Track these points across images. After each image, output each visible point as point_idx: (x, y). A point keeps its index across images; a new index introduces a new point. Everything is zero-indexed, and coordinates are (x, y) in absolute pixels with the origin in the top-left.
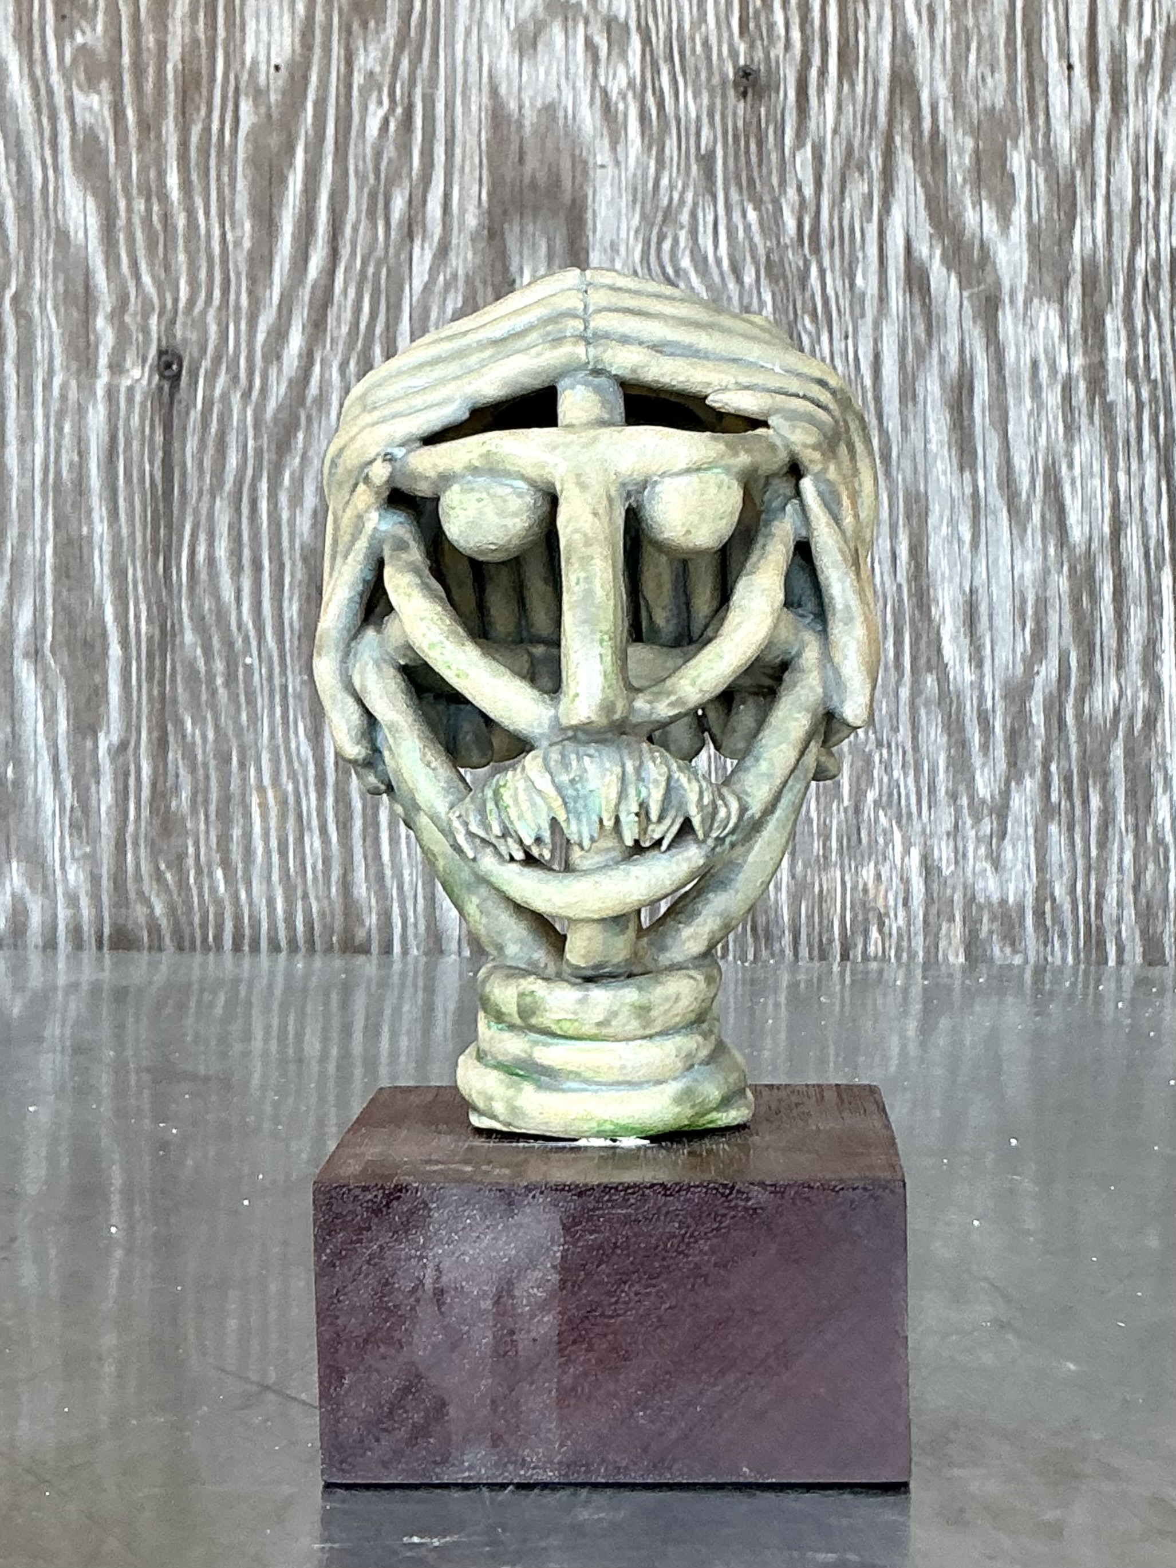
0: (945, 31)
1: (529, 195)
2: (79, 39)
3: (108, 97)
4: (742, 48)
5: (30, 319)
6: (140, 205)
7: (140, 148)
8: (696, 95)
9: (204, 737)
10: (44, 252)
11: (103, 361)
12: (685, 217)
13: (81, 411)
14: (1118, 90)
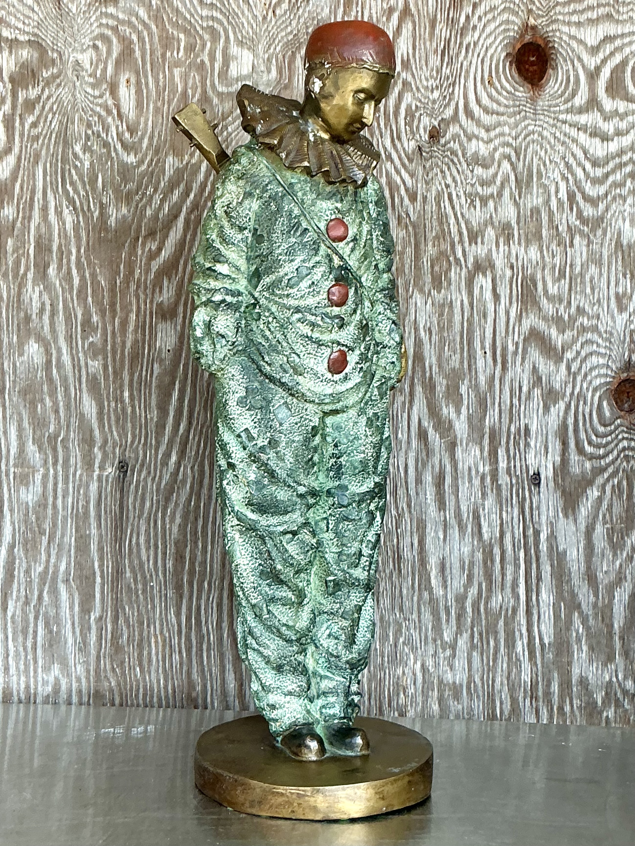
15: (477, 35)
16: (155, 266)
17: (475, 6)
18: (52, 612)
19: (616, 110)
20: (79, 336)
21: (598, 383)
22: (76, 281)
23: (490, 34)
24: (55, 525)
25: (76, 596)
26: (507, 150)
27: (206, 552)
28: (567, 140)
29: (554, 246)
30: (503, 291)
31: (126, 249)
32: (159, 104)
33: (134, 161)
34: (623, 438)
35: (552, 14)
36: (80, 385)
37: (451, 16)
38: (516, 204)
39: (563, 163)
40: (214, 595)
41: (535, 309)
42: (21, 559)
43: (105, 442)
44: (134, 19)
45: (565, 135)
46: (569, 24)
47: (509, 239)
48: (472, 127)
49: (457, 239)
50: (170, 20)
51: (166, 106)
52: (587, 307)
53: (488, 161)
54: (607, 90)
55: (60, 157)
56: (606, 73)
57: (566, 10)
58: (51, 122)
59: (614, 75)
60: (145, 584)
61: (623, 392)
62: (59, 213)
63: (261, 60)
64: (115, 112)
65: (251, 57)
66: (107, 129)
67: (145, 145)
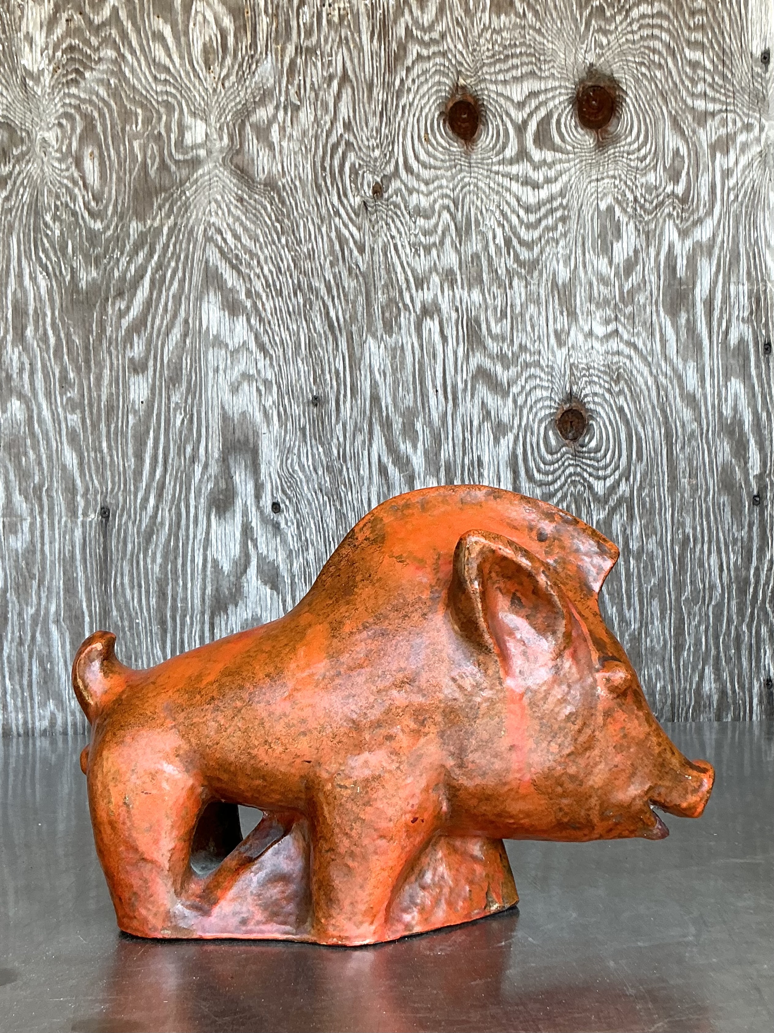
0: (389, 380)
1: (238, 445)
2: (69, 395)
3: (80, 416)
4: (314, 388)
5: (52, 497)
6: (92, 454)
7: (92, 434)
8: (298, 406)
9: (121, 650)
10: (57, 473)
11: (80, 512)
12: (296, 451)
13: (73, 531)
14: (455, 399)
15: (411, 97)
16: (125, 323)
17: (408, 70)
18: (45, 651)
19: (545, 161)
20: (57, 392)
21: (543, 414)
22: (52, 340)
23: (424, 95)
24: (44, 568)
25: (67, 634)
26: (446, 201)
27: (187, 589)
28: (501, 190)
29: (494, 289)
30: (450, 332)
31: (97, 308)
32: (121, 174)
33: (101, 227)
34: (570, 465)
35: (480, 73)
36: (60, 437)
37: (386, 80)
38: (458, 252)
39: (498, 211)
40: (197, 628)
41: (481, 348)
42: (13, 603)
43: (87, 490)
44: (94, 98)
45: (498, 185)
46: (496, 82)
47: (452, 283)
48: (413, 182)
49: (404, 286)
50: (128, 96)
51: (128, 175)
52: (528, 345)
53: (429, 212)
54: (535, 142)
55: (32, 227)
56: (532, 126)
57: (492, 70)
58: (22, 196)
59: (540, 128)
60: (131, 621)
61: (566, 422)
62: (33, 279)
63: (213, 129)
64: (81, 183)
65: (204, 126)
66: (74, 199)
67: (110, 212)
